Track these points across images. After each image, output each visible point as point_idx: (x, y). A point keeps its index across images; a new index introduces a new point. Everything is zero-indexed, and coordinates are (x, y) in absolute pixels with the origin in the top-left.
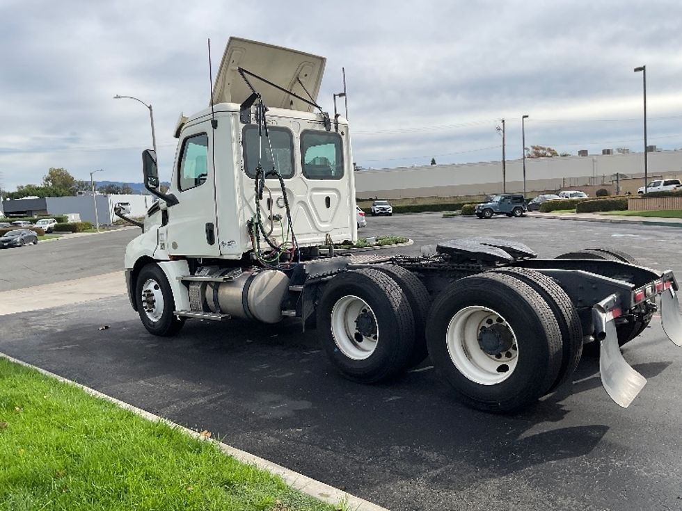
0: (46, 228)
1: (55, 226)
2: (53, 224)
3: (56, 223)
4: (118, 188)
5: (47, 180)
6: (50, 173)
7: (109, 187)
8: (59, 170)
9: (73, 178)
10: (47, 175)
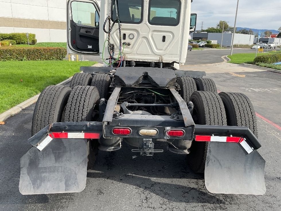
0: (202, 45)
1: (205, 45)
2: (205, 44)
3: (206, 43)
4: (247, 31)
5: (218, 26)
6: (220, 23)
7: (243, 30)
8: (224, 22)
9: (228, 25)
10: (219, 23)
